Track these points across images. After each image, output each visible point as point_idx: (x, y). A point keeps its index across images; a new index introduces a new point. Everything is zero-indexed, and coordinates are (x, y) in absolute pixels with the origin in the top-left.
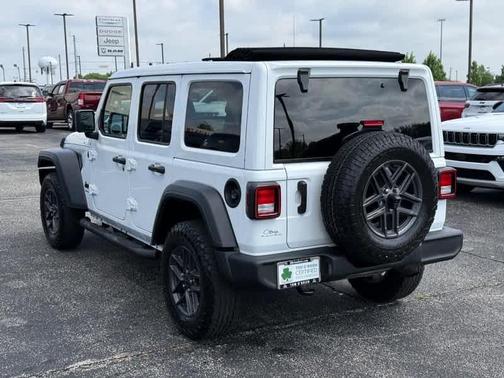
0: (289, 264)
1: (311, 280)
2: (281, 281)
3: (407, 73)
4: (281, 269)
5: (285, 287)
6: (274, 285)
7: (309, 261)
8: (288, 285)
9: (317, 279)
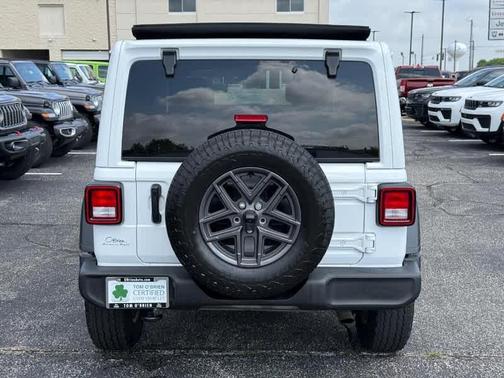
0: (122, 280)
1: (155, 305)
2: (111, 299)
3: (337, 54)
4: (112, 285)
5: (117, 307)
6: (99, 301)
7: (152, 280)
8: (121, 305)
9: (163, 304)
